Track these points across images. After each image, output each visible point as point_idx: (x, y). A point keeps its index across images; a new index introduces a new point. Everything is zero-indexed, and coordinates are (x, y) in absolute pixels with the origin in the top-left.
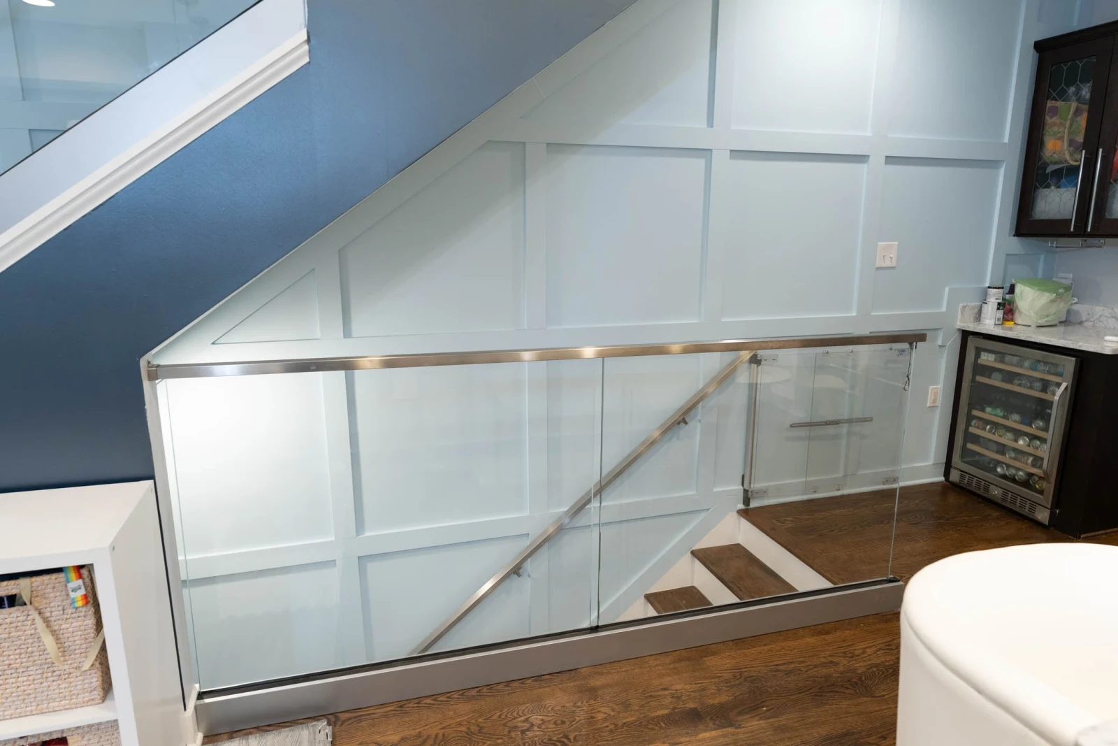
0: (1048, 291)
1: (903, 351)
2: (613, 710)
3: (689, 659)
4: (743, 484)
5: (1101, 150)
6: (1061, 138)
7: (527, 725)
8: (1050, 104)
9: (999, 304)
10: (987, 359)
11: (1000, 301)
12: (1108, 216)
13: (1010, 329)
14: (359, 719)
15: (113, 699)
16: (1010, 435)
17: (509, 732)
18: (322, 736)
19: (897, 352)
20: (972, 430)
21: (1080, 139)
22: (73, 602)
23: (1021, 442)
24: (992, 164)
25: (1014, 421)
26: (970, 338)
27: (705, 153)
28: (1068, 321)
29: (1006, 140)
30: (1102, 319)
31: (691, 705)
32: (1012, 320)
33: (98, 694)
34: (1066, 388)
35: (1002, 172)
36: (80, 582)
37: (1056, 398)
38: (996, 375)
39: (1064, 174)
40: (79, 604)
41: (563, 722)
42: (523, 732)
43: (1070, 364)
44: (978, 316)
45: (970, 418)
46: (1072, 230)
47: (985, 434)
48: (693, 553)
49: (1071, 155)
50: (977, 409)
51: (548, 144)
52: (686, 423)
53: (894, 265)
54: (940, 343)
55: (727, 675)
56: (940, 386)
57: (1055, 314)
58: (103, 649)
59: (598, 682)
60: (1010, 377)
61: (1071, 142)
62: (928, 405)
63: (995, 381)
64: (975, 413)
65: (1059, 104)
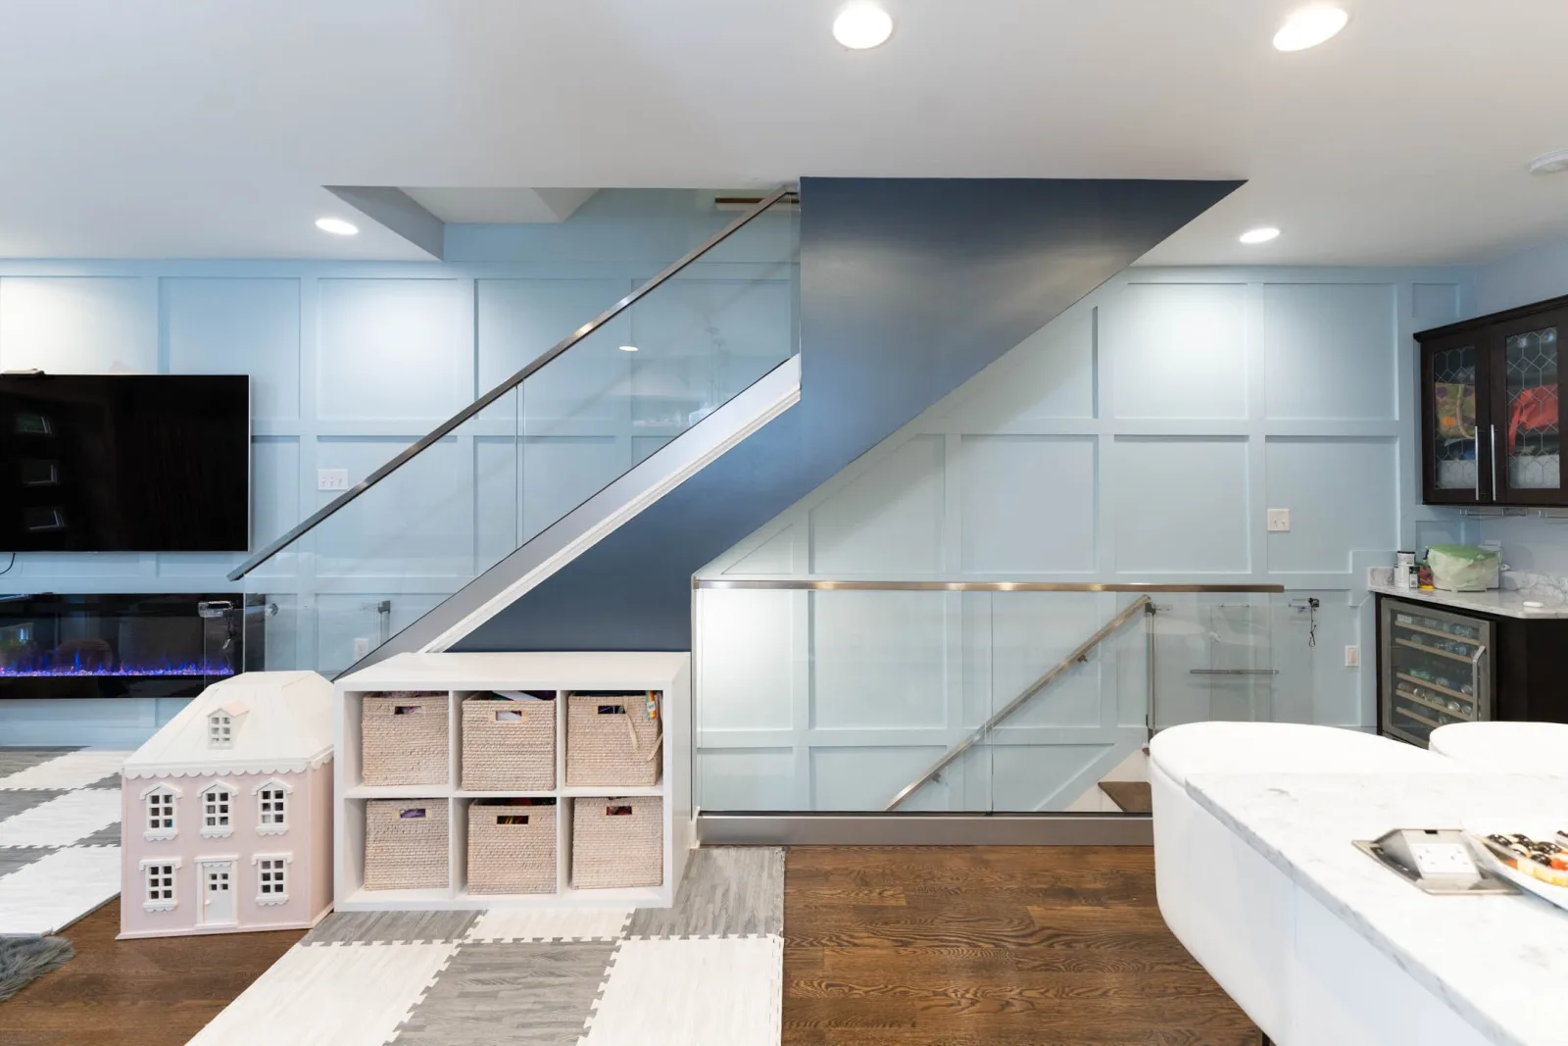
0: (1464, 557)
1: (1303, 608)
2: (1001, 878)
3: (1071, 853)
4: (1147, 724)
5: (1492, 426)
6: (1455, 415)
7: (929, 876)
8: (1438, 385)
9: (1411, 568)
10: (1404, 621)
11: (1413, 565)
12: (1512, 486)
13: (1431, 594)
14: (804, 852)
15: (662, 784)
16: (1440, 700)
17: (915, 878)
18: (779, 856)
19: (1297, 610)
20: (1399, 693)
21: (1473, 416)
22: (649, 714)
23: (1451, 707)
24: (1387, 439)
25: (1441, 685)
26: (1384, 601)
27: (1094, 438)
28: (1501, 587)
29: (1397, 418)
30: (1539, 586)
31: (1070, 886)
32: (1432, 585)
33: (653, 779)
34: (1485, 651)
35: (1397, 446)
36: (653, 703)
37: (1475, 661)
38: (1414, 637)
39: (1463, 448)
40: (652, 716)
41: (958, 879)
42: (925, 880)
43: (1485, 627)
44: (1392, 580)
45: (1395, 682)
46: (1477, 498)
47: (1413, 697)
48: (1099, 784)
49: (1466, 431)
50: (1401, 672)
51: (962, 436)
52: (1086, 660)
53: (1287, 529)
54: (1350, 604)
55: (1104, 870)
56: (1357, 646)
57: (1477, 579)
58: (661, 747)
59: (991, 857)
60: (1431, 640)
61: (1465, 419)
62: (1347, 665)
63: (1415, 644)
64: (1400, 675)
65: (1448, 386)
